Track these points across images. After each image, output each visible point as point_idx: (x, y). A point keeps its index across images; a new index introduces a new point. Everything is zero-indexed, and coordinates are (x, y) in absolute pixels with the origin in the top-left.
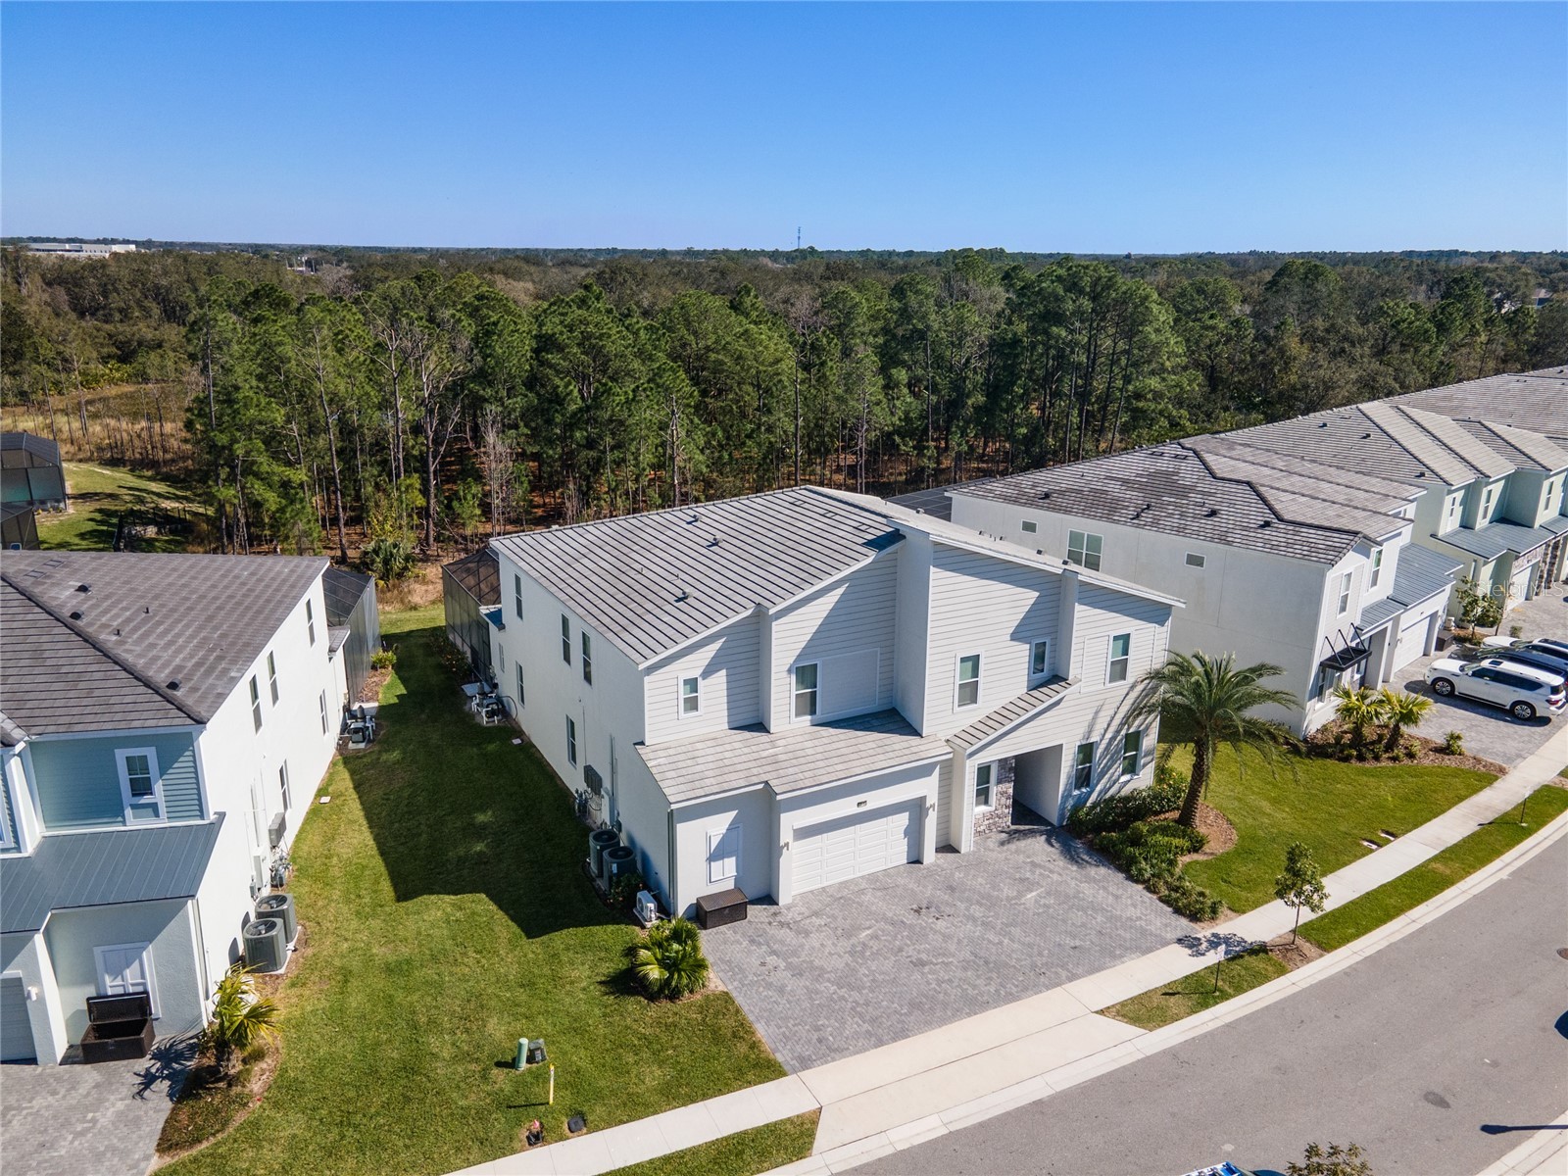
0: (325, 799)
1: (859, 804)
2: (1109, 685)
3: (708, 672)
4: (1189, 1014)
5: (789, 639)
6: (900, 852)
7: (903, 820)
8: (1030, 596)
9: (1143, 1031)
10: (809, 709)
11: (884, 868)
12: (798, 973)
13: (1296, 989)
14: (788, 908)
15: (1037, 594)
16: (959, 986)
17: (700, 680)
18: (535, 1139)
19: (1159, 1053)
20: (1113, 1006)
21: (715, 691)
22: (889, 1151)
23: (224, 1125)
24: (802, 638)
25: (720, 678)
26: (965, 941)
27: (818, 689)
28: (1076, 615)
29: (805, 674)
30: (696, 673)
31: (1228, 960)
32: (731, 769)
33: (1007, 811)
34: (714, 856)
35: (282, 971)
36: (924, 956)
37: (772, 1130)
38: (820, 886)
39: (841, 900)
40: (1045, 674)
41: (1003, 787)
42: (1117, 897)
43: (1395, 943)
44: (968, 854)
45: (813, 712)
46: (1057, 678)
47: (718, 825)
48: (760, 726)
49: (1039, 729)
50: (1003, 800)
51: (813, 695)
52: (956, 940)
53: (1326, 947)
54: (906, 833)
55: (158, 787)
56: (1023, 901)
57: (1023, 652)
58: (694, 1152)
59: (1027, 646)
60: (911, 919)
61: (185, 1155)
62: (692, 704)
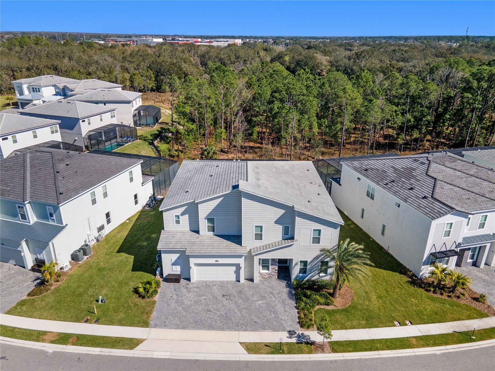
0: (128, 221)
1: (216, 261)
2: (312, 244)
3: (183, 214)
4: (266, 354)
5: (204, 210)
6: (233, 278)
7: (234, 268)
8: (282, 212)
9: (247, 353)
10: (212, 230)
11: (227, 280)
12: (177, 301)
13: (309, 360)
14: (192, 284)
15: (285, 211)
16: (212, 321)
17: (180, 216)
18: (86, 321)
19: (244, 361)
20: (247, 343)
21: (185, 219)
22: (150, 356)
23: (41, 294)
24: (209, 210)
25: (186, 217)
26: (227, 309)
27: (215, 225)
28: (296, 220)
29: (210, 220)
30: (179, 214)
31: (297, 343)
32: (180, 242)
33: (275, 274)
34: (174, 264)
35: (80, 263)
36: (212, 309)
37: (131, 340)
38: (205, 280)
39: (207, 286)
40: (289, 236)
41: (273, 267)
42: (285, 311)
43: (362, 359)
44: (256, 283)
45: (214, 231)
46: (292, 238)
47: (175, 257)
48: (197, 232)
49: (282, 252)
50: (274, 270)
51: (214, 227)
52: (225, 308)
53: (334, 351)
54: (235, 272)
55: (54, 216)
56: (256, 303)
57: (280, 228)
58: (111, 338)
59: (282, 226)
60: (220, 297)
61: (31, 298)
62: (178, 222)
